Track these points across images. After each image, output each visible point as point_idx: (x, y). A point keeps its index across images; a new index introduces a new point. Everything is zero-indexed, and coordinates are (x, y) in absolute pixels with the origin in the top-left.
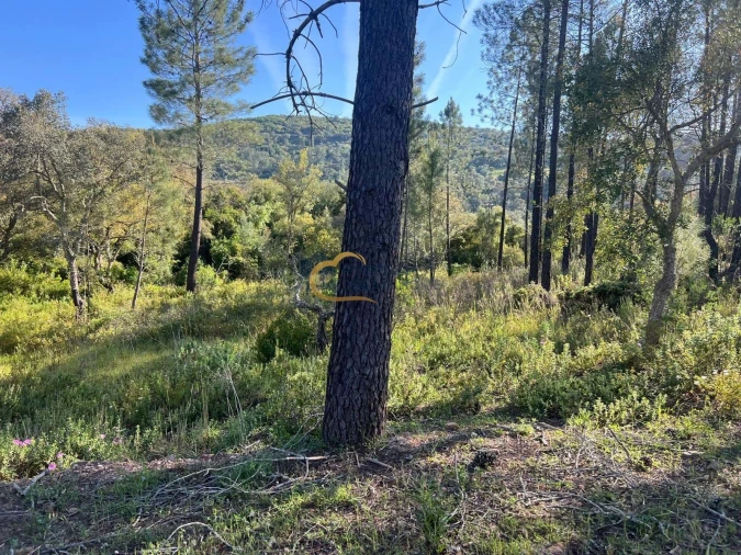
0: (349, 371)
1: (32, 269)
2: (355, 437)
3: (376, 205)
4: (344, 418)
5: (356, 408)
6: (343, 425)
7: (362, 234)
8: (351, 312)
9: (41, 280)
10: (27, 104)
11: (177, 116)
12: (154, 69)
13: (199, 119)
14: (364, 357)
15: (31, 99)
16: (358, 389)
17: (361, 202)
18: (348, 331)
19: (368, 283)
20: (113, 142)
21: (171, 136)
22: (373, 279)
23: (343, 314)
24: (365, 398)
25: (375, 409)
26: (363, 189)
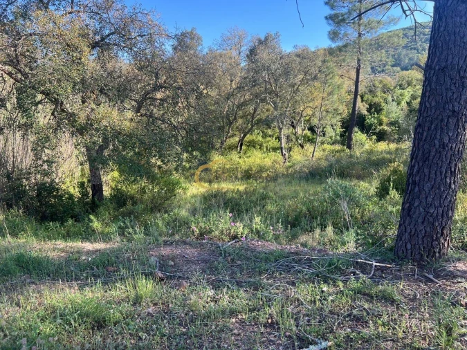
0: (415, 208)
1: (265, 136)
2: (418, 257)
3: (447, 79)
4: (410, 241)
5: (420, 237)
6: (409, 246)
7: (433, 103)
8: (421, 164)
9: (268, 141)
10: (260, 42)
11: (346, 35)
12: (332, 7)
13: (360, 35)
14: (430, 200)
15: (263, 39)
16: (423, 223)
17: (434, 79)
18: (417, 179)
19: (437, 142)
20: (304, 58)
21: (340, 49)
22: (441, 139)
23: (414, 166)
24: (428, 230)
25: (438, 239)
26: (437, 68)
